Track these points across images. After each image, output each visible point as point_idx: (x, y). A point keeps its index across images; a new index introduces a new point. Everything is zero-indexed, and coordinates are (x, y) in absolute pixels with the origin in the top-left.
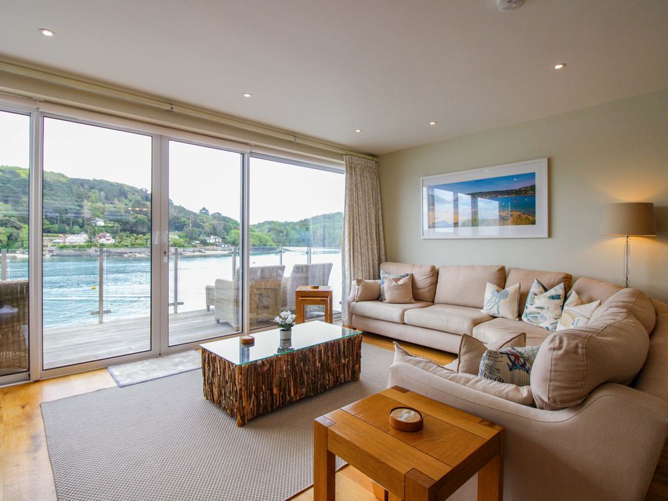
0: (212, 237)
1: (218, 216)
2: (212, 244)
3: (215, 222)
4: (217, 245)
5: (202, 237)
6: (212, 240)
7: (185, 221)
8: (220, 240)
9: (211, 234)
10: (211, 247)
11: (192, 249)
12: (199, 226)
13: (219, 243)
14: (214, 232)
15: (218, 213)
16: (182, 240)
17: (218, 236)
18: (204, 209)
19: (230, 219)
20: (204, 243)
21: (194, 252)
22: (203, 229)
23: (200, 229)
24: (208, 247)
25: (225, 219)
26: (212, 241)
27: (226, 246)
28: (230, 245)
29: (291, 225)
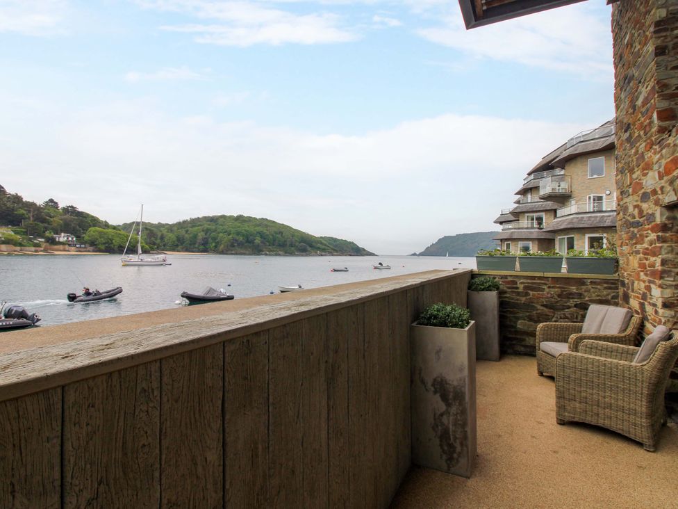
0: (63, 234)
1: (71, 210)
2: (63, 243)
3: (68, 216)
4: (69, 245)
5: (47, 234)
6: (62, 238)
7: (24, 214)
8: (74, 239)
9: (62, 231)
10: (61, 247)
11: (33, 249)
12: (44, 221)
13: (72, 241)
14: (66, 228)
15: (72, 207)
16: (19, 237)
17: (72, 234)
18: (51, 201)
19: (88, 215)
20: (52, 241)
21: (36, 251)
22: (49, 223)
23: (46, 225)
24: (56, 247)
25: (80, 214)
26: (62, 240)
27: (83, 246)
28: (87, 245)
29: (166, 227)
